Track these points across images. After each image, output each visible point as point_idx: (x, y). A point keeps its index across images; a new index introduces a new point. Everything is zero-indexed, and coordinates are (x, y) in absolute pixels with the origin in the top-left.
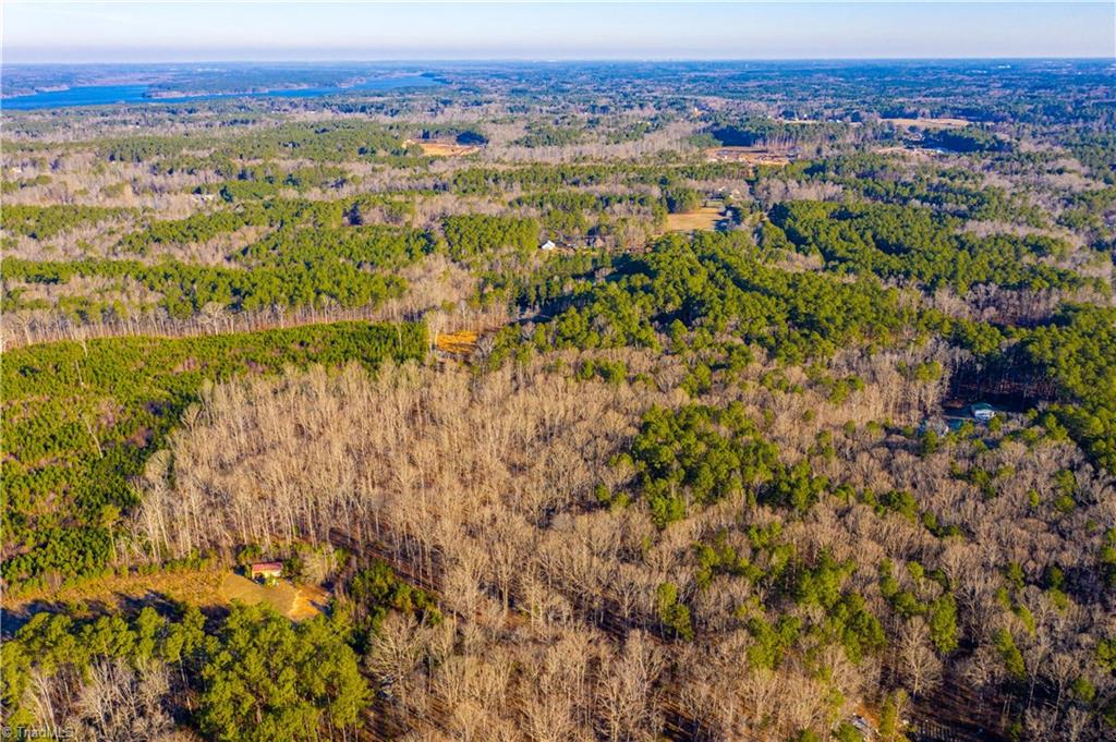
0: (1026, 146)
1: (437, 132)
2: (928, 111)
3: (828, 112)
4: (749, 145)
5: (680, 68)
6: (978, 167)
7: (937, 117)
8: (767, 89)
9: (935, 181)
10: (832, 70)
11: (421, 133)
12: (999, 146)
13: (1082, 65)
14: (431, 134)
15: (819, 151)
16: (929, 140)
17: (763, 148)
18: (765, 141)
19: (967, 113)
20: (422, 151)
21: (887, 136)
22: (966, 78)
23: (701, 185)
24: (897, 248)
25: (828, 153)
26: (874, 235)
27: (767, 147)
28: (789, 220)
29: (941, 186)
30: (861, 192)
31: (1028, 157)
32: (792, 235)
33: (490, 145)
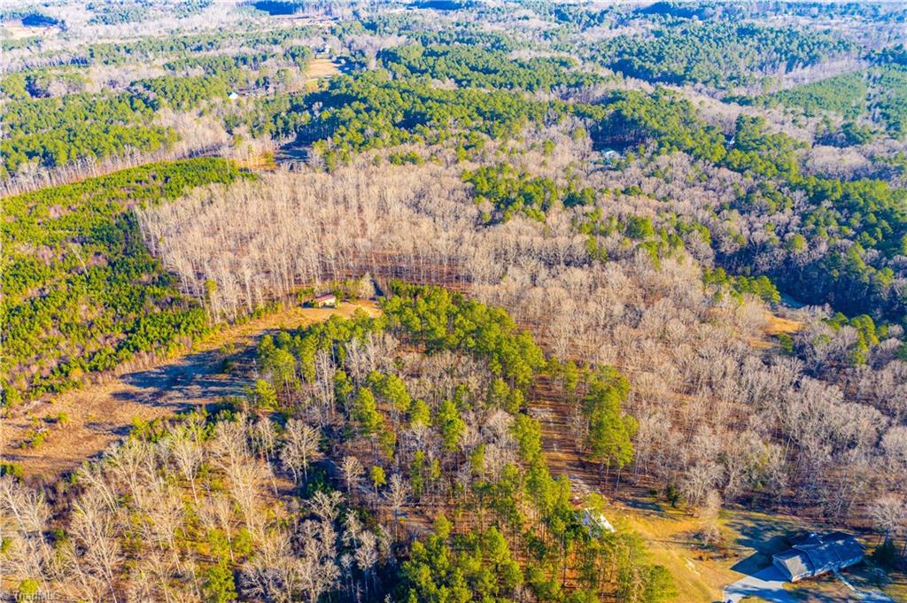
1: (1, 17)
4: (291, 13)
6: (472, 19)
9: (459, 29)
15: (355, 13)
16: (418, 2)
17: (302, 15)
18: (303, 8)
20: (12, 34)
23: (303, 43)
24: (487, 71)
25: (364, 14)
26: (467, 64)
27: (306, 14)
28: (403, 61)
29: (463, 32)
30: (420, 40)
31: (499, 10)
32: (413, 70)
33: (68, 24)
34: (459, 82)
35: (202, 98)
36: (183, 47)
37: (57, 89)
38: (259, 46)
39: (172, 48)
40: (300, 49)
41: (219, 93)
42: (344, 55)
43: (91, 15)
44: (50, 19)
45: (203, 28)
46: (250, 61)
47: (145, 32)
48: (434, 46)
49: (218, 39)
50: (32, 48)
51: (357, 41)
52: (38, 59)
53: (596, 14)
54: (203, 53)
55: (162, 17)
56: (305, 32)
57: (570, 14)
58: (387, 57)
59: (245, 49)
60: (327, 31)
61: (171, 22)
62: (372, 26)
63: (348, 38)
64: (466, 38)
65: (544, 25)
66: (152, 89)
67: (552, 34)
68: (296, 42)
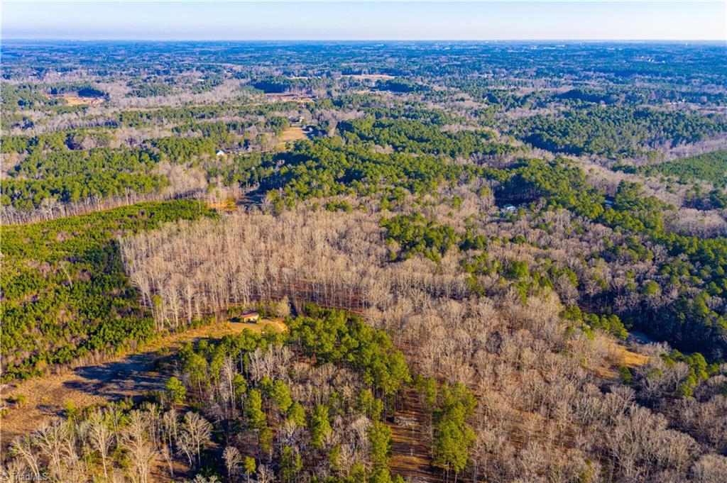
0: (436, 88)
1: (63, 89)
2: (367, 70)
3: (310, 72)
4: (280, 92)
5: (186, 46)
6: (420, 100)
7: (372, 74)
8: (258, 59)
9: (407, 107)
10: (286, 47)
11: (50, 90)
12: (421, 88)
13: (420, 44)
14: (59, 90)
15: (329, 93)
16: (380, 86)
17: (289, 93)
18: (290, 89)
19: (388, 71)
20: (67, 102)
21: (356, 85)
22: (367, 52)
23: (283, 114)
24: (421, 140)
25: (335, 94)
26: (406, 134)
27: (292, 93)
28: (356, 130)
29: (410, 109)
30: (374, 114)
31: (442, 93)
32: (362, 137)
33: (111, 96)
34: (395, 148)
35: (194, 154)
36: (190, 115)
37: (88, 144)
38: (248, 116)
39: (182, 116)
40: (279, 118)
41: (208, 151)
42: (313, 125)
43: (129, 89)
44: (99, 92)
45: (210, 102)
46: (239, 127)
47: (165, 104)
48: (384, 120)
49: (218, 110)
50: (79, 113)
51: (325, 115)
52: (81, 121)
53: (519, 98)
54: (205, 120)
55: (181, 92)
56: (286, 107)
57: (499, 97)
58: (344, 127)
59: (237, 118)
60: (303, 106)
61: (187, 97)
62: (339, 104)
63: (318, 112)
64: (411, 114)
65: (476, 106)
66: (158, 146)
67: (481, 112)
68: (277, 114)
